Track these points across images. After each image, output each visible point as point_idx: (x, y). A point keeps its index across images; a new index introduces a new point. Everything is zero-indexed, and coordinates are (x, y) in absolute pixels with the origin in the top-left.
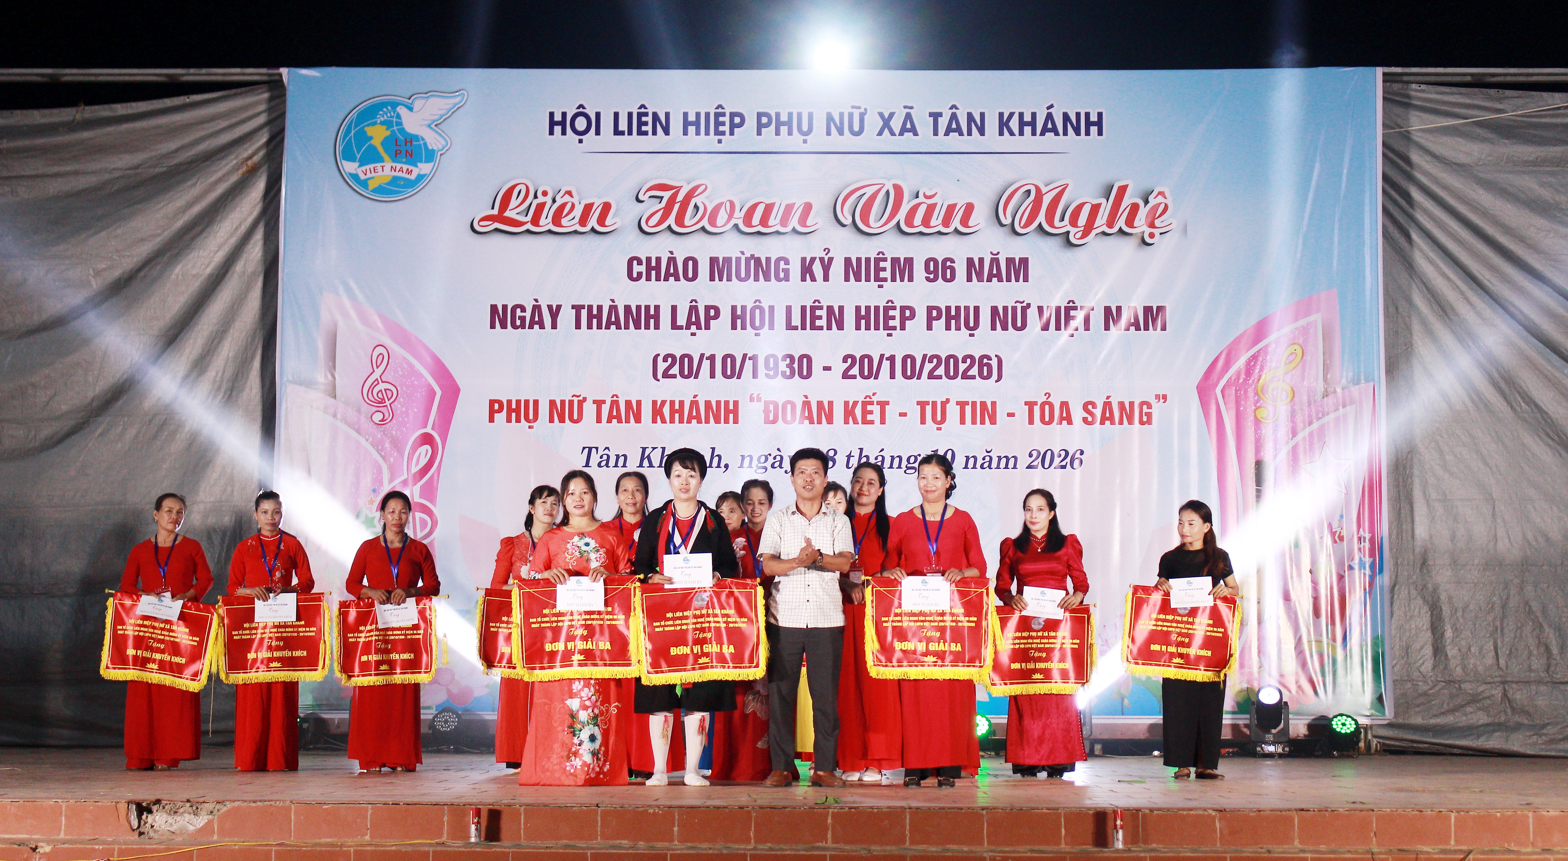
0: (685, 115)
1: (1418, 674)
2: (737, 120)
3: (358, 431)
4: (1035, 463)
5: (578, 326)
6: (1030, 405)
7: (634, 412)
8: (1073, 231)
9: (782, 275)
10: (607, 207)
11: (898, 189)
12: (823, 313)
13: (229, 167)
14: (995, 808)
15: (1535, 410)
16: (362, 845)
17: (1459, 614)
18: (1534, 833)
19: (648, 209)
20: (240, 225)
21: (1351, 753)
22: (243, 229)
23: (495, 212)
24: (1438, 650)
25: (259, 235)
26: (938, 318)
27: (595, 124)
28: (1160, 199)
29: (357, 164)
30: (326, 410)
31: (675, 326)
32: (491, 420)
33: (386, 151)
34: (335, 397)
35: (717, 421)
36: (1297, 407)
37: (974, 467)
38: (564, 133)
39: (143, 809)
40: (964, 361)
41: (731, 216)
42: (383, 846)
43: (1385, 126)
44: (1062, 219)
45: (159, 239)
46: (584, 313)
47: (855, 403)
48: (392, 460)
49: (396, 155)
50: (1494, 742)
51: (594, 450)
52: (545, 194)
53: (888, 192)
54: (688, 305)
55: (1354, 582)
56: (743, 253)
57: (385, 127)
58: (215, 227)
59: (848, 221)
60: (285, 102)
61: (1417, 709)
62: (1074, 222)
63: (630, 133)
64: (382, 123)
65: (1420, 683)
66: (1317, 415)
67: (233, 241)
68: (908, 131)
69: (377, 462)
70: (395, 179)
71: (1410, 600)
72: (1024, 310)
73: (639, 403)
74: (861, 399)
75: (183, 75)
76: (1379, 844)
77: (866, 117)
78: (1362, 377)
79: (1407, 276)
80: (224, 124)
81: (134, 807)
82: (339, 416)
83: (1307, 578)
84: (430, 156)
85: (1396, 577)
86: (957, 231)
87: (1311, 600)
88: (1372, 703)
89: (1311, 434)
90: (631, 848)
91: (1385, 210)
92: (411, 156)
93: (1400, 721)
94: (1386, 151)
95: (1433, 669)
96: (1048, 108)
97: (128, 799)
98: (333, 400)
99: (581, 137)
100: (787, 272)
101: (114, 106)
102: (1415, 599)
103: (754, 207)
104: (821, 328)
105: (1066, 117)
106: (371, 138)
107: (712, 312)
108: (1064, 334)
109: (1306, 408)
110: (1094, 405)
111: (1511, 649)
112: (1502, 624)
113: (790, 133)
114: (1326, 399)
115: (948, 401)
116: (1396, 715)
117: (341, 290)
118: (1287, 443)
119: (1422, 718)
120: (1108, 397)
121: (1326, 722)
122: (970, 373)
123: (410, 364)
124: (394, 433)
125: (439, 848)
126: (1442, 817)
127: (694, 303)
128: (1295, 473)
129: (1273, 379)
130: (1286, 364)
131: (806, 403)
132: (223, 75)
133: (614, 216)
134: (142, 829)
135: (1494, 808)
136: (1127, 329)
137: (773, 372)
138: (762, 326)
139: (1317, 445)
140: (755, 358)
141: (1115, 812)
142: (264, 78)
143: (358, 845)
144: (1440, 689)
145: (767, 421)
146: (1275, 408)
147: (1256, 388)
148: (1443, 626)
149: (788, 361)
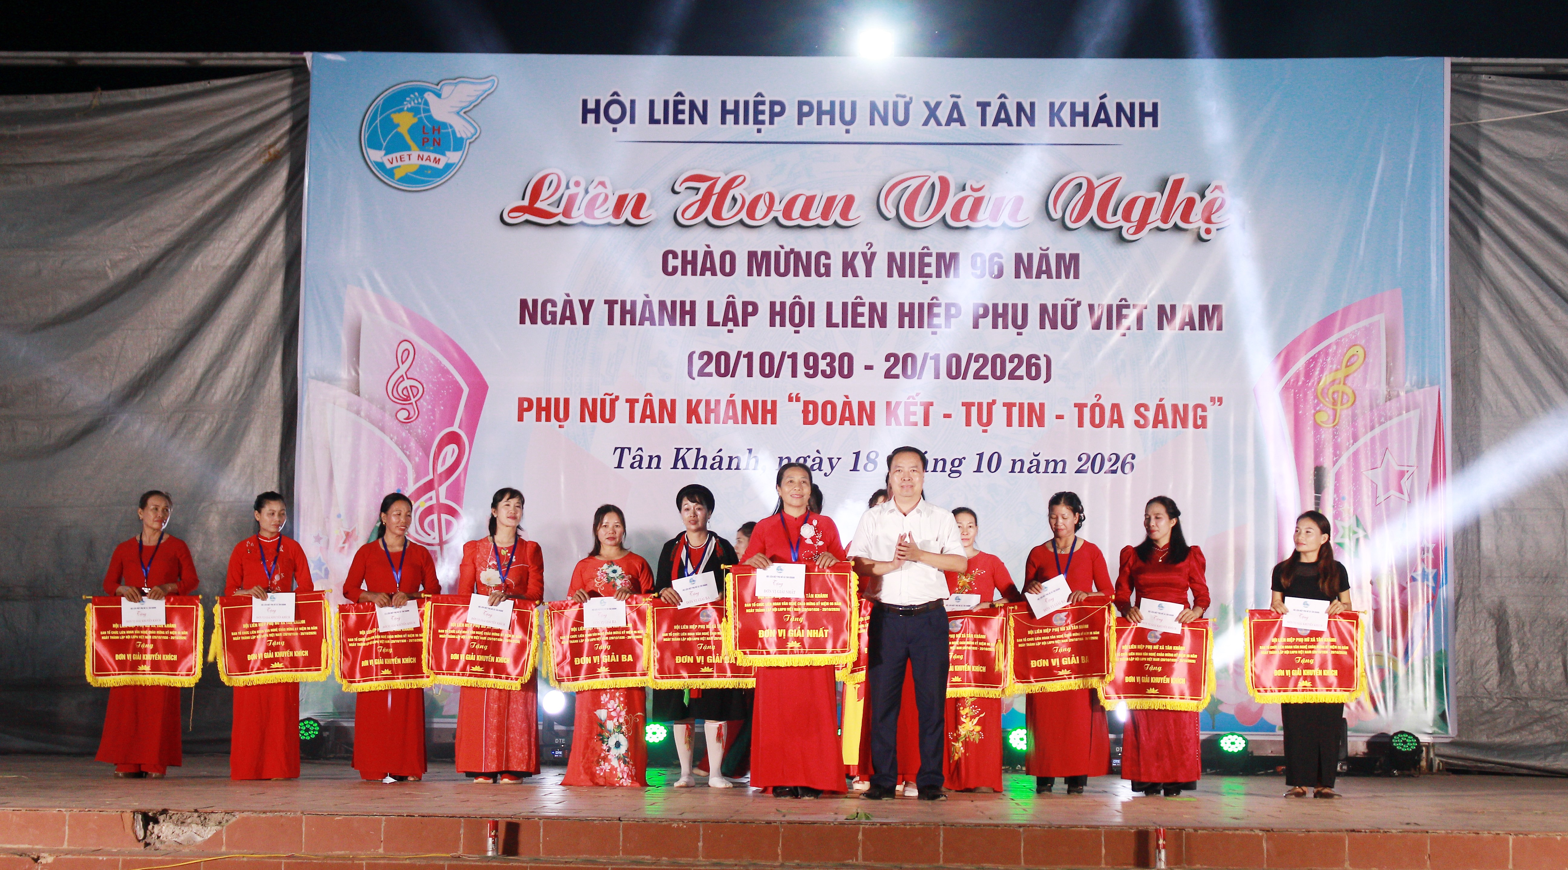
0: (724, 103)
1: (1483, 690)
2: (777, 109)
3: (382, 429)
4: (1084, 468)
5: (611, 322)
6: (1080, 407)
7: (668, 411)
8: (1126, 225)
9: (823, 270)
10: (641, 198)
11: (944, 181)
12: (865, 310)
13: (249, 156)
14: (1032, 826)
16: (375, 858)
17: (1526, 629)
19: (685, 200)
20: (262, 215)
21: (1413, 771)
22: (266, 218)
23: (526, 203)
24: (1504, 665)
25: (280, 227)
26: (985, 316)
27: (629, 112)
28: (1217, 193)
29: (383, 152)
30: (349, 407)
31: (711, 323)
32: (521, 419)
33: (413, 139)
34: (358, 394)
35: (755, 421)
36: (1358, 411)
37: (1021, 471)
38: (597, 121)
39: (149, 819)
40: (1011, 361)
41: (770, 208)
42: (396, 859)
43: (1453, 118)
44: (1115, 214)
45: (178, 229)
46: (617, 308)
47: (898, 404)
48: (417, 459)
49: (423, 144)
50: (1562, 762)
51: (626, 451)
52: (577, 184)
53: (933, 185)
54: (725, 301)
55: (1417, 595)
56: (782, 247)
57: (411, 114)
58: (236, 218)
59: (892, 214)
60: (308, 88)
61: (1483, 727)
62: (1127, 217)
63: (666, 121)
64: (409, 110)
65: (1485, 700)
66: (1379, 419)
67: (255, 231)
68: (955, 121)
69: (401, 461)
70: (422, 168)
71: (1475, 614)
72: (1075, 308)
73: (673, 402)
74: (903, 399)
75: (204, 59)
76: (1433, 867)
77: (911, 106)
78: (1427, 380)
79: (1474, 276)
80: (245, 110)
81: (140, 816)
82: (363, 414)
83: (1367, 589)
84: (459, 144)
85: (1461, 588)
86: (1005, 226)
87: (1371, 613)
88: (1435, 721)
89: (1373, 440)
90: (653, 864)
91: (1452, 206)
92: (439, 144)
93: (1464, 739)
94: (1453, 145)
95: (1499, 685)
96: (1101, 98)
97: (133, 809)
98: (356, 397)
99: (615, 126)
100: (827, 267)
101: (132, 91)
102: (1480, 613)
103: (794, 199)
104: (863, 325)
105: (1119, 107)
106: (398, 125)
107: (750, 309)
108: (1116, 333)
109: (1368, 412)
110: (1147, 408)
113: (832, 122)
114: (1388, 403)
115: (994, 402)
116: (1459, 735)
117: (366, 283)
118: (1348, 448)
119: (1488, 737)
120: (1161, 400)
121: (1386, 740)
122: (1017, 373)
123: (436, 360)
124: (420, 431)
125: (454, 862)
126: (1499, 841)
127: (731, 299)
128: (1356, 479)
129: (1333, 382)
130: (1347, 366)
131: (847, 404)
132: (246, 59)
133: (649, 208)
134: (148, 840)
135: (1555, 831)
136: (1182, 329)
137: (813, 371)
138: (801, 323)
139: (1379, 451)
140: (794, 356)
141: (1157, 831)
142: (288, 63)
143: (370, 859)
144: (1506, 707)
145: (806, 422)
146: (1335, 411)
147: (1315, 391)
148: (1510, 641)
149: (828, 359)
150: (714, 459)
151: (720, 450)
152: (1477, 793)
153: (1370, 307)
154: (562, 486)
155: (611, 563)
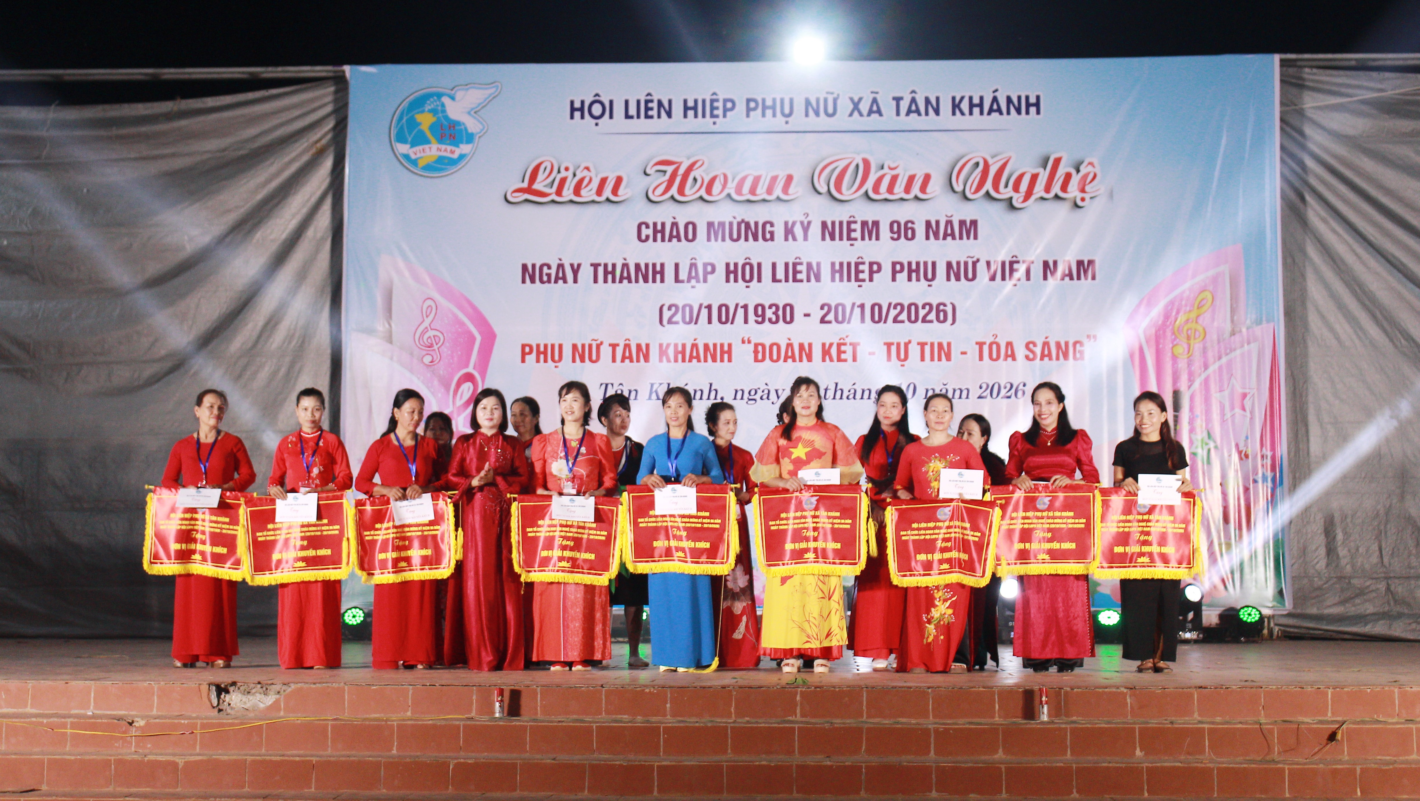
0: (685, 101)
1: (1314, 571)
2: (729, 105)
3: (411, 371)
4: (984, 394)
5: (596, 281)
6: (981, 345)
7: (643, 353)
8: (1015, 196)
9: (768, 236)
10: (619, 180)
11: (866, 163)
12: (803, 268)
13: (300, 150)
14: (939, 687)
15: (1413, 345)
16: (404, 720)
17: (1349, 520)
18: (1399, 705)
19: (654, 181)
20: (311, 197)
21: (1256, 639)
22: (314, 200)
23: (525, 185)
24: (1331, 550)
25: (327, 207)
26: (902, 271)
27: (608, 110)
28: (1090, 168)
29: (409, 146)
30: (384, 354)
31: (677, 280)
32: (523, 361)
33: (433, 135)
34: (391, 343)
35: (714, 360)
36: (1208, 345)
38: (582, 117)
39: (221, 690)
40: (923, 308)
41: (724, 187)
42: (421, 720)
43: (1282, 104)
44: (1006, 186)
45: (242, 210)
46: (601, 270)
47: (831, 345)
48: (440, 395)
49: (441, 139)
50: (1379, 628)
51: (610, 386)
52: (567, 169)
53: (857, 166)
54: (688, 263)
55: (1258, 494)
56: (735, 218)
57: (431, 115)
58: (290, 200)
59: (823, 189)
60: (347, 95)
61: (1313, 601)
62: (1016, 189)
63: (638, 117)
64: (430, 111)
65: (1316, 579)
66: (1226, 350)
67: (305, 211)
68: (875, 112)
70: (440, 158)
72: (974, 264)
73: (647, 345)
74: (836, 341)
75: (263, 73)
76: (1266, 716)
77: (839, 102)
78: (1264, 319)
79: (1301, 232)
80: (296, 113)
81: (214, 688)
82: (395, 358)
83: (1218, 489)
84: (470, 138)
86: (916, 198)
87: (1221, 509)
88: (1274, 596)
89: (1220, 368)
90: (629, 722)
91: (1283, 175)
92: (454, 139)
93: (1299, 611)
94: (1283, 125)
95: (1327, 567)
96: (994, 92)
97: (209, 682)
98: (390, 345)
99: (597, 121)
100: (772, 233)
103: (743, 179)
104: (801, 281)
105: (1009, 100)
106: (420, 124)
107: (709, 269)
108: (1009, 284)
109: (1216, 345)
110: (1035, 345)
111: (1393, 549)
112: (1385, 527)
113: (774, 116)
114: (1233, 337)
115: (910, 342)
116: (1294, 608)
117: (397, 253)
118: (1200, 375)
119: (1318, 609)
120: (1046, 338)
121: (1235, 613)
122: (928, 318)
123: (455, 316)
124: (441, 372)
125: (469, 723)
126: (1320, 693)
127: (693, 261)
128: (1207, 400)
129: (1187, 321)
130: (1198, 308)
131: (790, 345)
132: (296, 72)
133: (626, 187)
134: (221, 707)
135: (1365, 685)
136: (1063, 279)
137: (761, 318)
138: (751, 279)
139: (1225, 377)
140: (745, 307)
141: (1040, 689)
142: (330, 74)
143: (400, 720)
144: (1333, 584)
145: (756, 360)
146: (1189, 345)
147: (1173, 329)
148: (1335, 530)
149: (774, 309)
152: (1306, 656)
153: (1216, 260)
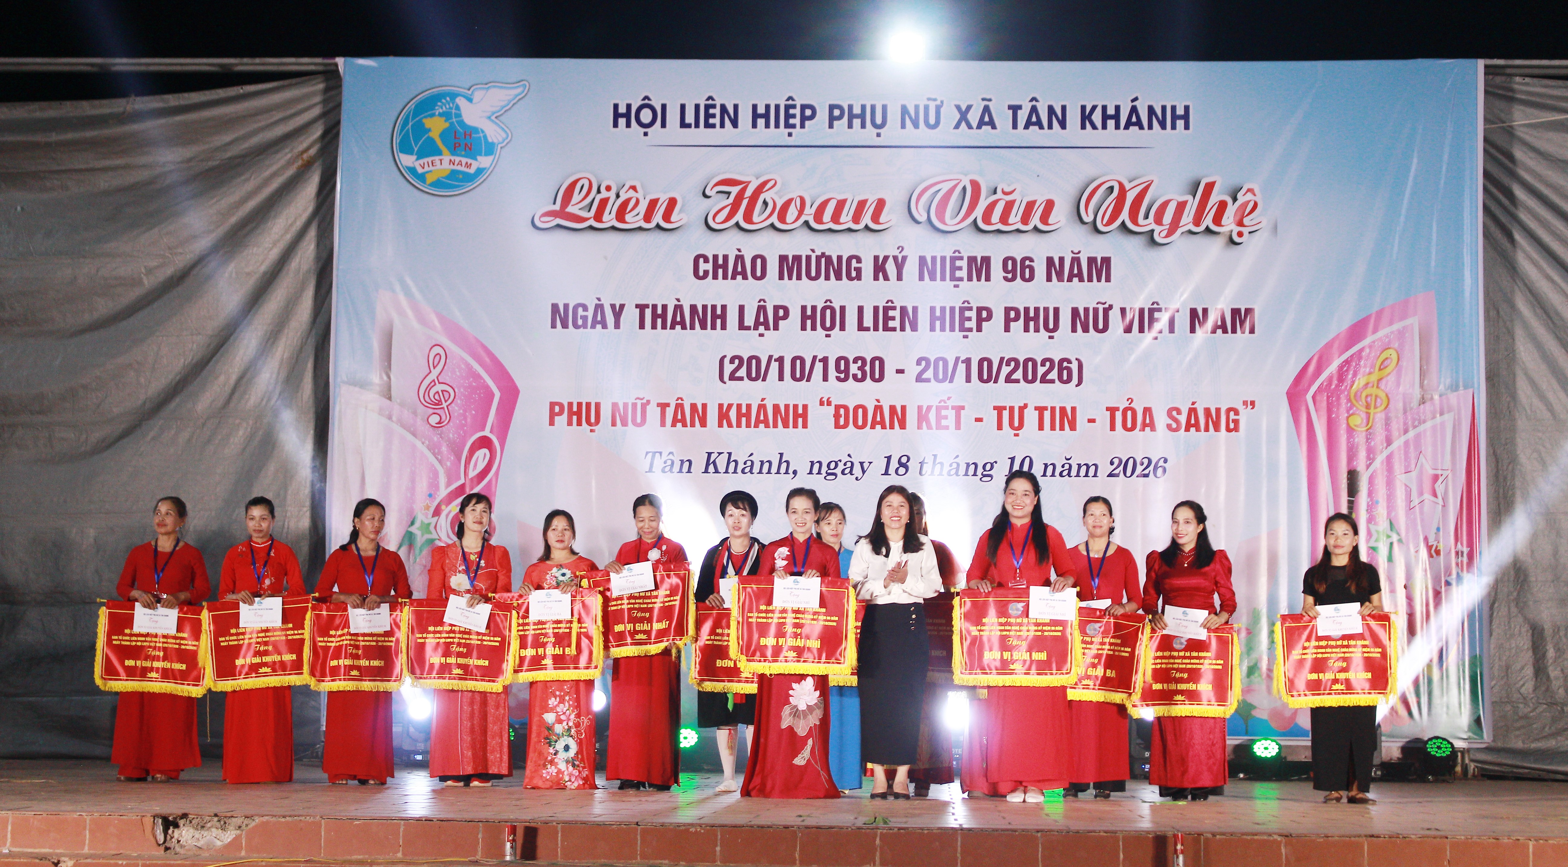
0: (755, 107)
1: (1519, 696)
2: (808, 112)
3: (414, 434)
4: (1116, 472)
5: (642, 326)
6: (1112, 410)
7: (699, 415)
8: (1157, 229)
9: (854, 274)
10: (672, 202)
11: (975, 185)
12: (896, 313)
13: (282, 162)
14: (1052, 831)
17: (1562, 634)
19: (715, 204)
20: (295, 221)
21: (1447, 778)
22: (299, 224)
23: (557, 207)
24: (1540, 670)
25: (312, 233)
26: (1017, 319)
27: (660, 116)
28: (1249, 196)
29: (414, 157)
30: (381, 412)
31: (742, 326)
32: (552, 423)
33: (444, 143)
34: (390, 398)
35: (786, 426)
36: (1392, 415)
37: (1053, 475)
38: (628, 125)
39: (169, 823)
40: (1043, 364)
41: (801, 212)
43: (1486, 120)
44: (1146, 217)
45: (212, 236)
46: (648, 312)
47: (929, 408)
48: (449, 464)
49: (455, 149)
51: (657, 455)
52: (608, 188)
53: (964, 189)
54: (756, 305)
56: (813, 251)
57: (442, 119)
59: (922, 217)
60: (340, 93)
61: (1517, 733)
62: (1159, 221)
63: (697, 125)
64: (440, 115)
65: (1520, 706)
66: (1413, 423)
67: (289, 237)
68: (987, 124)
69: (433, 466)
70: (453, 172)
71: (1510, 619)
72: (1106, 311)
73: (704, 406)
74: (935, 404)
75: (237, 65)
77: (942, 110)
78: (1461, 384)
79: (1509, 279)
80: (279, 115)
81: (160, 821)
82: (394, 418)
83: (1401, 592)
84: (490, 149)
85: (1496, 594)
86: (1036, 229)
87: (1405, 617)
88: (1469, 726)
89: (1406, 443)
91: (1486, 208)
92: (470, 149)
93: (1500, 744)
94: (1488, 147)
95: (1534, 690)
96: (1133, 101)
97: (154, 813)
98: (388, 401)
99: (646, 130)
100: (859, 270)
101: (166, 97)
102: (1516, 616)
103: (825, 204)
104: (894, 330)
105: (1151, 110)
106: (429, 130)
107: (781, 313)
108: (1148, 336)
109: (1400, 415)
110: (1179, 412)
113: (863, 126)
114: (1422, 406)
115: (1026, 406)
116: (1494, 741)
117: (398, 288)
118: (1382, 452)
119: (1523, 743)
120: (1193, 403)
121: (1420, 745)
122: (1049, 377)
123: (468, 365)
124: (451, 436)
126: (1519, 846)
127: (762, 303)
128: (1390, 483)
129: (1366, 385)
130: (1380, 369)
131: (878, 408)
132: (278, 64)
133: (681, 211)
134: (168, 845)
136: (1214, 332)
137: (844, 375)
138: (832, 327)
139: (1413, 455)
140: (825, 360)
141: (1175, 836)
142: (320, 68)
143: (389, 863)
144: (1542, 712)
145: (837, 426)
146: (1368, 414)
147: (1349, 395)
148: (1545, 645)
149: (860, 363)
150: (745, 463)
151: (752, 454)
152: (1508, 798)
153: (1402, 310)
154: (594, 491)
155: (560, 566)
